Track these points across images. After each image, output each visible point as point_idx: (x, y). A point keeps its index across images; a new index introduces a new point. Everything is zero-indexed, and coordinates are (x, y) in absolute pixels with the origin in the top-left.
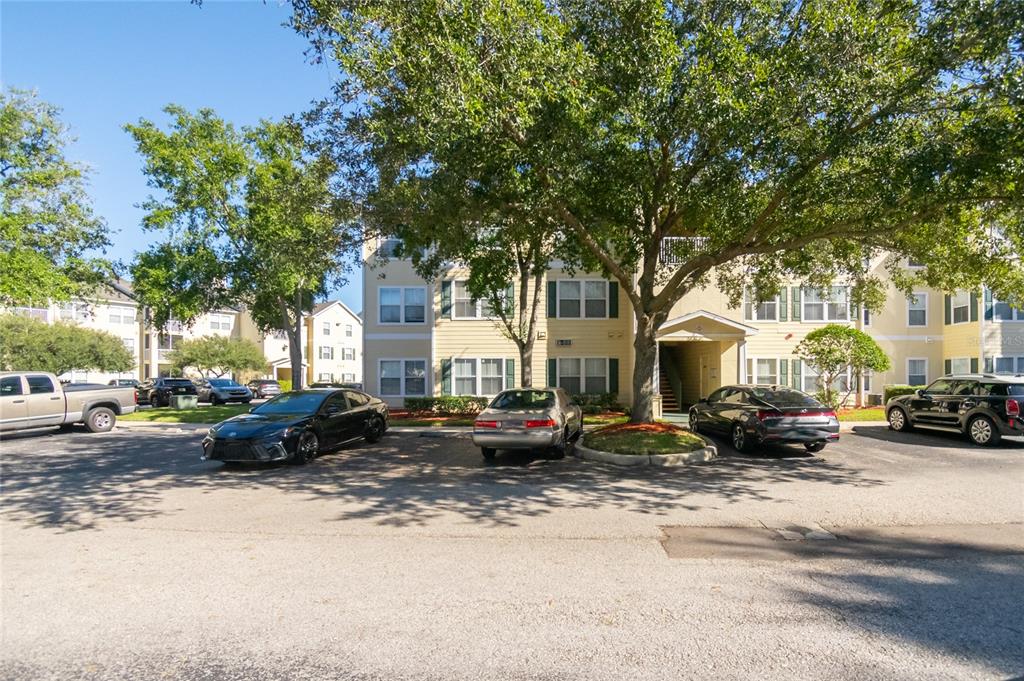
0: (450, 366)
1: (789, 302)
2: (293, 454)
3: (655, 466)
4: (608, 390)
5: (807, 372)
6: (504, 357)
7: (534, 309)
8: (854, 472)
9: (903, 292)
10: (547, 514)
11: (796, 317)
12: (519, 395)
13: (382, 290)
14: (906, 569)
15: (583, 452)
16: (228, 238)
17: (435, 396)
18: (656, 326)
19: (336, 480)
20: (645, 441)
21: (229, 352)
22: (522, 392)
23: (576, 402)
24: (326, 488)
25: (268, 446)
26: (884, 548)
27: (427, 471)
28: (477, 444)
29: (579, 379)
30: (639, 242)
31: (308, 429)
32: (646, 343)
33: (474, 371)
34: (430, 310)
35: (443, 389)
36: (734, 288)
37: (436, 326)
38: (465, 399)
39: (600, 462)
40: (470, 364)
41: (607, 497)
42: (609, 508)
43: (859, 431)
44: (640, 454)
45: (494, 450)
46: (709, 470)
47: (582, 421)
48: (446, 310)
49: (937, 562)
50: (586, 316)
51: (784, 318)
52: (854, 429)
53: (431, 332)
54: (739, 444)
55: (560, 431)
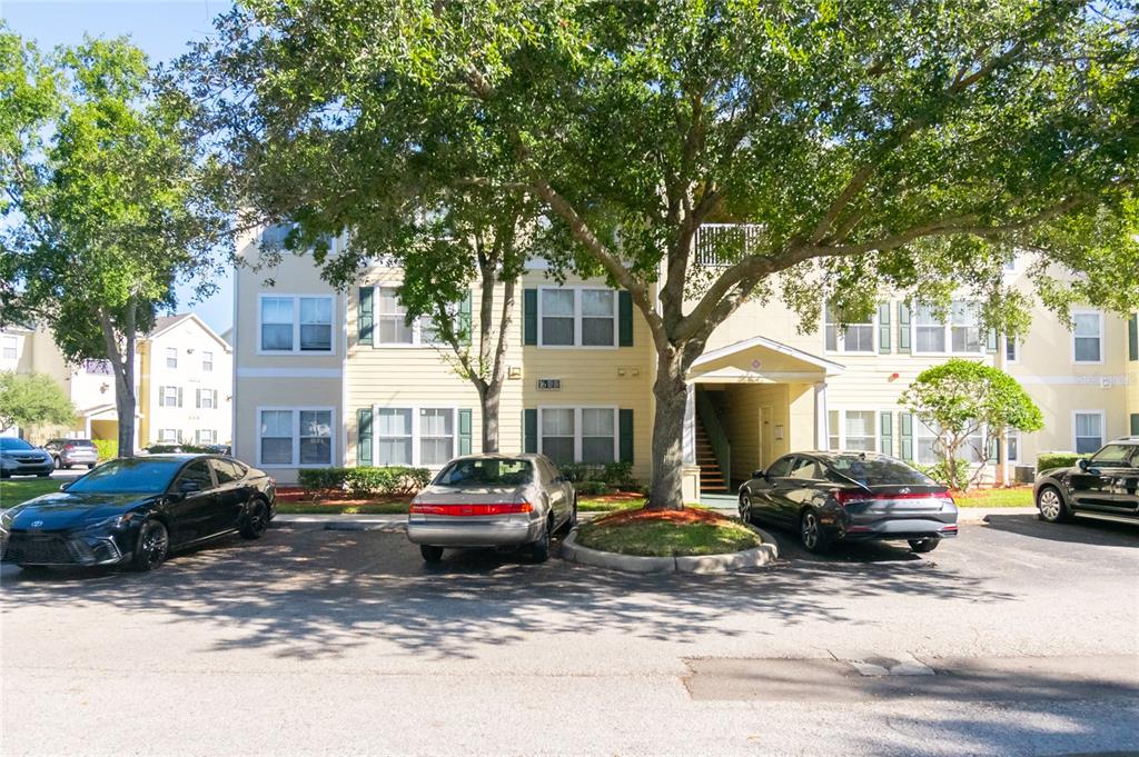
0: (371, 420)
1: (894, 324)
2: (130, 554)
3: (683, 572)
4: (617, 458)
5: (922, 431)
6: (456, 406)
7: (502, 333)
8: (975, 581)
9: (1055, 312)
10: (517, 642)
11: (904, 347)
12: (478, 465)
13: (264, 301)
14: (1024, 714)
15: (576, 552)
16: (23, 216)
17: (346, 466)
18: (687, 362)
19: (200, 593)
20: (669, 535)
21: (15, 394)
22: (484, 461)
23: (566, 477)
24: (186, 605)
25: (92, 542)
26: (998, 687)
27: (338, 580)
28: (415, 540)
29: (572, 439)
30: (659, 237)
31: (151, 517)
32: (671, 388)
33: (408, 427)
34: (341, 332)
35: (360, 456)
36: (808, 302)
37: (349, 357)
38: (395, 472)
39: (601, 567)
40: (402, 417)
41: (608, 617)
42: (610, 632)
43: (993, 522)
44: (660, 555)
45: (440, 550)
46: (763, 579)
47: (575, 506)
48: (365, 332)
49: (1069, 706)
50: (584, 344)
51: (885, 349)
52: (986, 519)
53: (341, 366)
54: (811, 541)
55: (541, 520)
